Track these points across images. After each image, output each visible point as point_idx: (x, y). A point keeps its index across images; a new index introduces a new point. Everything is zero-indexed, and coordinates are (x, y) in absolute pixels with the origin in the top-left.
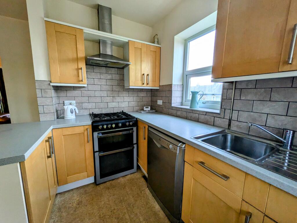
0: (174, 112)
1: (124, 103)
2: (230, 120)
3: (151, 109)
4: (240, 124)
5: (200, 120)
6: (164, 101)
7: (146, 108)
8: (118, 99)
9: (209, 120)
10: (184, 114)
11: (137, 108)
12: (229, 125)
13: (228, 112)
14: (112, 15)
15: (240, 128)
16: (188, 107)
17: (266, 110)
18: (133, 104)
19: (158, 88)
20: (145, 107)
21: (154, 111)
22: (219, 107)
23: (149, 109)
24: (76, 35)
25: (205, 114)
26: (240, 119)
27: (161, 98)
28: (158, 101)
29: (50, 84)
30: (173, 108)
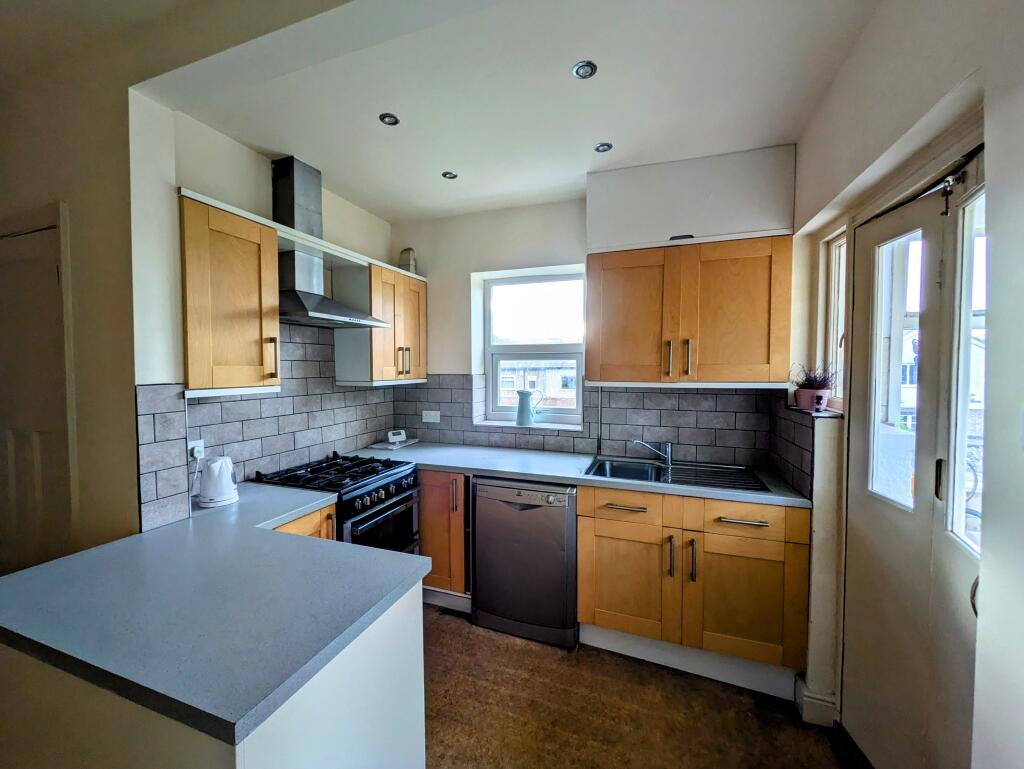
0: (483, 437)
1: (335, 427)
2: (599, 440)
3: (409, 437)
4: (613, 443)
5: (546, 447)
6: (448, 414)
7: (394, 434)
8: (321, 419)
9: (566, 444)
10: (511, 439)
11: (366, 438)
12: (599, 447)
13: (594, 426)
14: (323, 190)
15: (615, 450)
16: (514, 424)
17: (641, 421)
18: (355, 427)
19: (425, 381)
20: (390, 434)
21: (417, 440)
22: (579, 418)
23: (403, 436)
24: (259, 245)
25: (556, 434)
26: (614, 437)
27: (437, 405)
28: (425, 413)
29: (183, 392)
30: (477, 430)
